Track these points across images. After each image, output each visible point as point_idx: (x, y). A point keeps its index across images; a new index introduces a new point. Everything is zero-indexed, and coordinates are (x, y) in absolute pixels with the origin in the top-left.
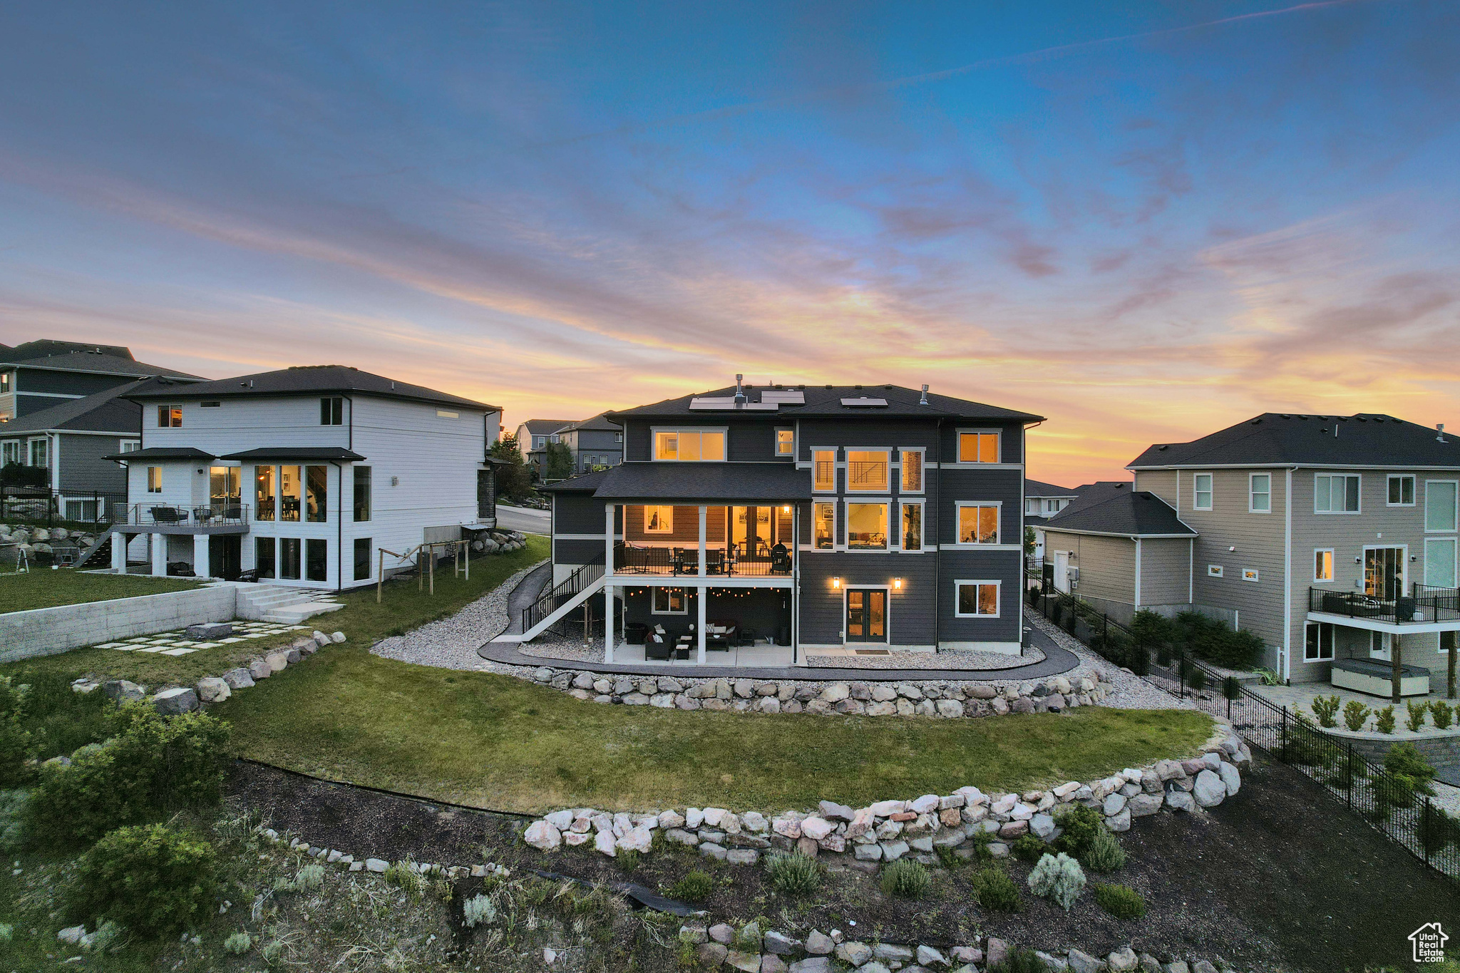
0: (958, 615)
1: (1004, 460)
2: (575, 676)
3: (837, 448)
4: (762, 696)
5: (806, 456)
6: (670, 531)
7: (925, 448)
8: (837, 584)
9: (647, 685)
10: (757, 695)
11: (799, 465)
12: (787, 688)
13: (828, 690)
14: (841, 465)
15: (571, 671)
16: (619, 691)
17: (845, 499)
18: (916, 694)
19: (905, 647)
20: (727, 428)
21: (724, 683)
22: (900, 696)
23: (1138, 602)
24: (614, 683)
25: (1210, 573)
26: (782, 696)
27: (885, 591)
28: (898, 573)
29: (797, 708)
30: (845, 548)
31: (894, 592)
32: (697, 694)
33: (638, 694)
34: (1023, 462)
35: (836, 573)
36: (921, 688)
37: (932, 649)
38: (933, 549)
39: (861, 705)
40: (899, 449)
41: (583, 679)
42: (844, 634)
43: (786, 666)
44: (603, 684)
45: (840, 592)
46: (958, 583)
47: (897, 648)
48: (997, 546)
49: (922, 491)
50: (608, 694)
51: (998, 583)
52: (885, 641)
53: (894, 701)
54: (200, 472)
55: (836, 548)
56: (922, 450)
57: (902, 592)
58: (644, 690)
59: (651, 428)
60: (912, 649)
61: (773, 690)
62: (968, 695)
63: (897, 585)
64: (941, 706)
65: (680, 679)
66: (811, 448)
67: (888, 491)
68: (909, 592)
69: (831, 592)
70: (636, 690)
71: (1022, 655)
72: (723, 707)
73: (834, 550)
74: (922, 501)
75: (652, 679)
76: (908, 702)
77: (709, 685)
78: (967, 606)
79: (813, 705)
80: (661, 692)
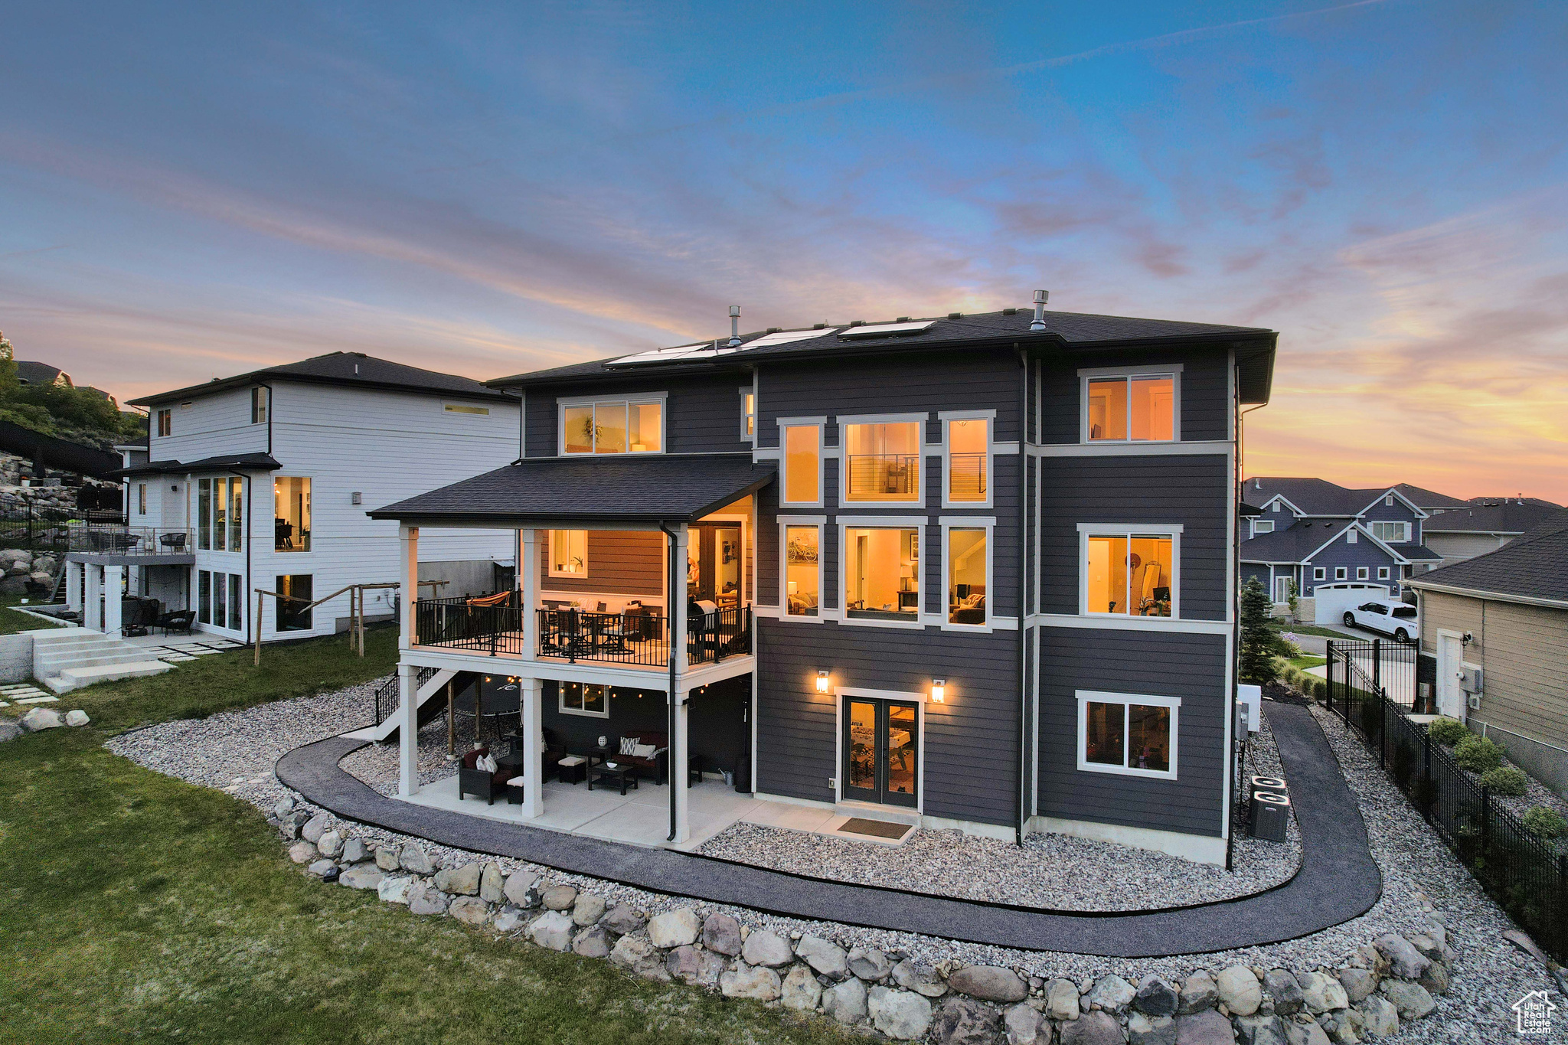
0: (1083, 764)
1: (1187, 434)
2: (310, 817)
3: (824, 419)
4: (544, 908)
5: (770, 437)
6: (583, 573)
7: (990, 416)
8: (824, 685)
9: (388, 851)
10: (537, 905)
11: (759, 455)
12: (593, 896)
13: (659, 919)
14: (831, 453)
15: (312, 808)
16: (345, 856)
17: (839, 520)
18: (831, 963)
19: (953, 824)
20: (665, 395)
21: (495, 869)
22: (796, 959)
24: (348, 839)
27: (914, 706)
28: (941, 674)
30: (840, 616)
31: (932, 709)
32: (443, 885)
33: (371, 867)
34: (1232, 437)
35: (824, 665)
37: (1007, 834)
38: (1010, 623)
39: (714, 964)
40: (941, 415)
41: (317, 826)
42: (837, 783)
43: (653, 844)
45: (829, 700)
46: (1084, 698)
47: (936, 823)
48: (1173, 623)
49: (988, 502)
50: (332, 858)
51: (1173, 704)
52: (914, 806)
53: (783, 970)
54: (174, 489)
55: (823, 615)
56: (987, 418)
57: (946, 710)
58: (380, 862)
59: (559, 401)
60: (969, 828)
61: (565, 901)
63: (939, 694)
65: (436, 849)
66: (780, 421)
67: (920, 502)
68: (963, 712)
69: (816, 699)
70: (369, 859)
71: (1229, 867)
72: (479, 917)
73: (819, 619)
74: (988, 524)
76: (808, 980)
77: (468, 868)
78: (1104, 749)
79: (626, 948)
80: (398, 869)
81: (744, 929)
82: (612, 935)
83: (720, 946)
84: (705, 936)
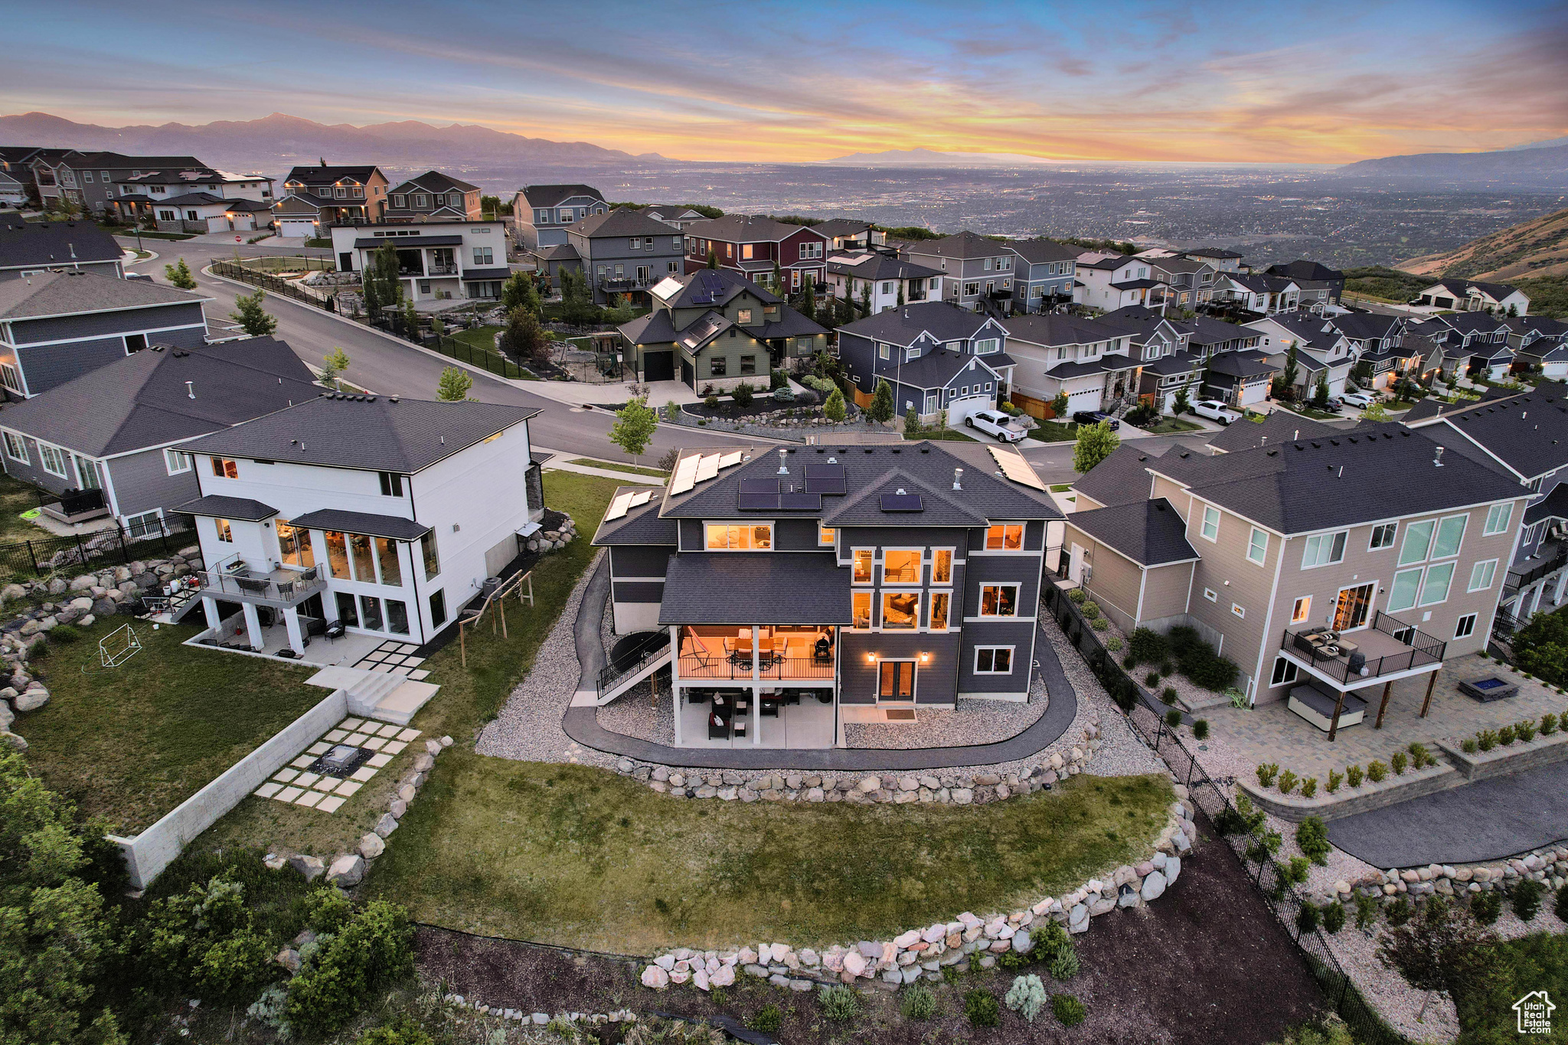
0: (976, 672)
2: (652, 769)
3: (875, 547)
4: (809, 787)
5: (847, 554)
7: (955, 548)
8: (872, 659)
9: (714, 778)
10: (804, 786)
11: (840, 562)
12: (830, 779)
13: (863, 782)
14: (878, 562)
15: (649, 765)
16: (691, 784)
17: (881, 590)
18: (934, 783)
19: (928, 705)
20: (774, 522)
21: (777, 776)
22: (921, 785)
23: (1138, 619)
24: (686, 777)
25: (1206, 595)
26: (825, 787)
27: (914, 663)
28: (926, 650)
29: (838, 798)
30: (880, 630)
31: (921, 663)
32: (756, 788)
33: (707, 786)
34: (1043, 550)
35: (872, 650)
36: (939, 779)
37: (952, 706)
38: (957, 630)
39: (890, 793)
40: (931, 548)
41: (660, 772)
42: (877, 696)
43: (828, 747)
44: (677, 778)
45: (874, 664)
46: (977, 648)
47: (922, 706)
48: (1014, 618)
49: (950, 583)
50: (682, 786)
51: (1012, 647)
52: (911, 698)
53: (917, 791)
54: (267, 525)
55: (871, 630)
56: (953, 549)
57: (928, 663)
58: (711, 782)
59: (704, 522)
60: (934, 706)
61: (818, 782)
62: (978, 783)
63: (924, 659)
64: (954, 795)
65: (742, 772)
66: (852, 547)
67: (920, 583)
68: (935, 665)
69: (867, 664)
70: (705, 783)
71: (1028, 700)
72: (777, 797)
74: (950, 592)
75: (719, 772)
76: (928, 792)
77: (764, 778)
78: (984, 664)
79: (851, 795)
80: (725, 785)
81: (897, 778)
82: (844, 792)
83: (892, 787)
84: (885, 785)
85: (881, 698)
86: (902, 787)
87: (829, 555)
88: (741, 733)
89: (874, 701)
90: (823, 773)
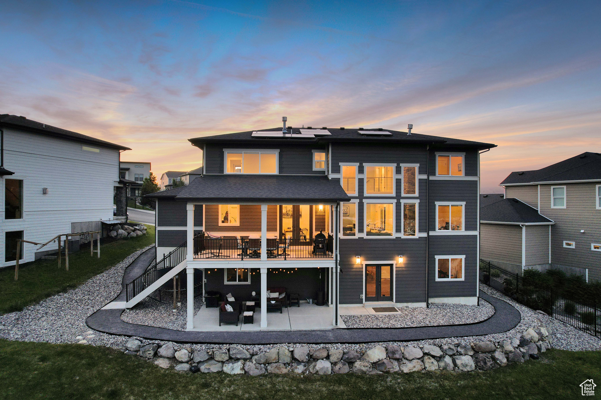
0: (437, 279)
1: (467, 174)
2: (159, 346)
3: (358, 164)
4: (316, 360)
5: (336, 170)
6: (238, 224)
7: (418, 165)
8: (358, 261)
9: (221, 353)
10: (312, 359)
11: (331, 176)
12: (337, 351)
13: (369, 352)
14: (361, 176)
15: (157, 342)
16: (197, 359)
17: (364, 200)
18: (437, 352)
19: (405, 304)
20: (279, 150)
21: (284, 349)
22: (425, 354)
23: (524, 264)
24: (192, 352)
25: (565, 246)
26: (333, 359)
27: (391, 265)
28: (401, 253)
29: (346, 369)
30: (364, 235)
31: (398, 266)
32: (263, 361)
33: (213, 362)
34: (478, 176)
35: (358, 254)
36: (440, 347)
37: (424, 305)
38: (424, 235)
39: (396, 363)
40: (401, 165)
41: (166, 350)
42: (364, 296)
43: (330, 328)
44: (182, 354)
45: (360, 266)
46: (437, 257)
47: (400, 305)
48: (462, 232)
49: (417, 194)
50: (187, 362)
51: (463, 257)
52: (391, 300)
53: (422, 359)
55: (358, 235)
56: (416, 166)
57: (403, 266)
58: (218, 358)
59: (224, 150)
60: (411, 305)
61: (325, 354)
62: (476, 351)
63: (400, 261)
64: (458, 362)
65: (248, 347)
66: (340, 164)
67: (394, 195)
68: (408, 266)
69: (355, 266)
70: (211, 358)
71: (478, 305)
72: (285, 370)
73: (356, 237)
74: (417, 202)
75: (224, 347)
76: (433, 360)
77: (272, 351)
78: (443, 274)
79: (361, 366)
80: (232, 359)
81: (402, 348)
82: (351, 363)
83: (397, 356)
84: (391, 354)
85: (367, 299)
86: (407, 356)
87: (322, 177)
88: (249, 320)
89: (362, 303)
90: (329, 345)
